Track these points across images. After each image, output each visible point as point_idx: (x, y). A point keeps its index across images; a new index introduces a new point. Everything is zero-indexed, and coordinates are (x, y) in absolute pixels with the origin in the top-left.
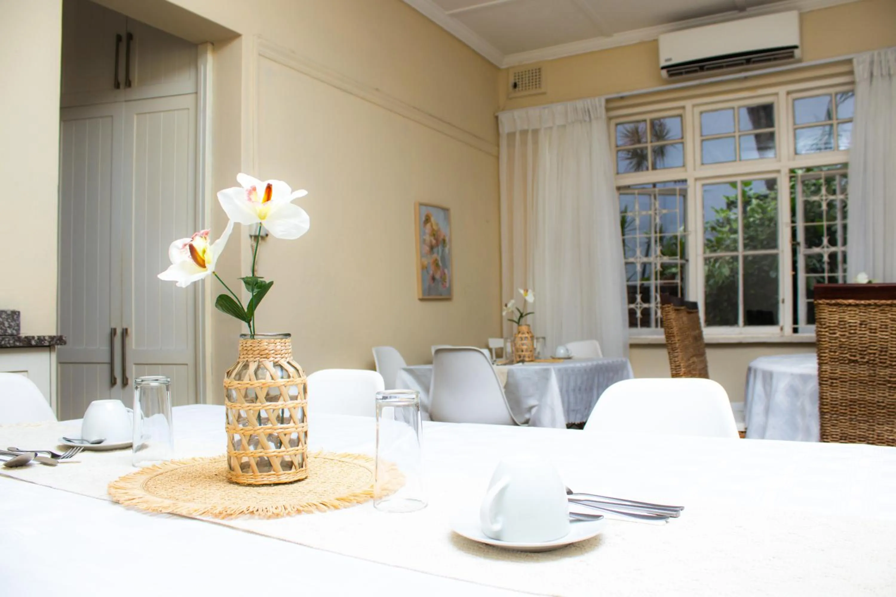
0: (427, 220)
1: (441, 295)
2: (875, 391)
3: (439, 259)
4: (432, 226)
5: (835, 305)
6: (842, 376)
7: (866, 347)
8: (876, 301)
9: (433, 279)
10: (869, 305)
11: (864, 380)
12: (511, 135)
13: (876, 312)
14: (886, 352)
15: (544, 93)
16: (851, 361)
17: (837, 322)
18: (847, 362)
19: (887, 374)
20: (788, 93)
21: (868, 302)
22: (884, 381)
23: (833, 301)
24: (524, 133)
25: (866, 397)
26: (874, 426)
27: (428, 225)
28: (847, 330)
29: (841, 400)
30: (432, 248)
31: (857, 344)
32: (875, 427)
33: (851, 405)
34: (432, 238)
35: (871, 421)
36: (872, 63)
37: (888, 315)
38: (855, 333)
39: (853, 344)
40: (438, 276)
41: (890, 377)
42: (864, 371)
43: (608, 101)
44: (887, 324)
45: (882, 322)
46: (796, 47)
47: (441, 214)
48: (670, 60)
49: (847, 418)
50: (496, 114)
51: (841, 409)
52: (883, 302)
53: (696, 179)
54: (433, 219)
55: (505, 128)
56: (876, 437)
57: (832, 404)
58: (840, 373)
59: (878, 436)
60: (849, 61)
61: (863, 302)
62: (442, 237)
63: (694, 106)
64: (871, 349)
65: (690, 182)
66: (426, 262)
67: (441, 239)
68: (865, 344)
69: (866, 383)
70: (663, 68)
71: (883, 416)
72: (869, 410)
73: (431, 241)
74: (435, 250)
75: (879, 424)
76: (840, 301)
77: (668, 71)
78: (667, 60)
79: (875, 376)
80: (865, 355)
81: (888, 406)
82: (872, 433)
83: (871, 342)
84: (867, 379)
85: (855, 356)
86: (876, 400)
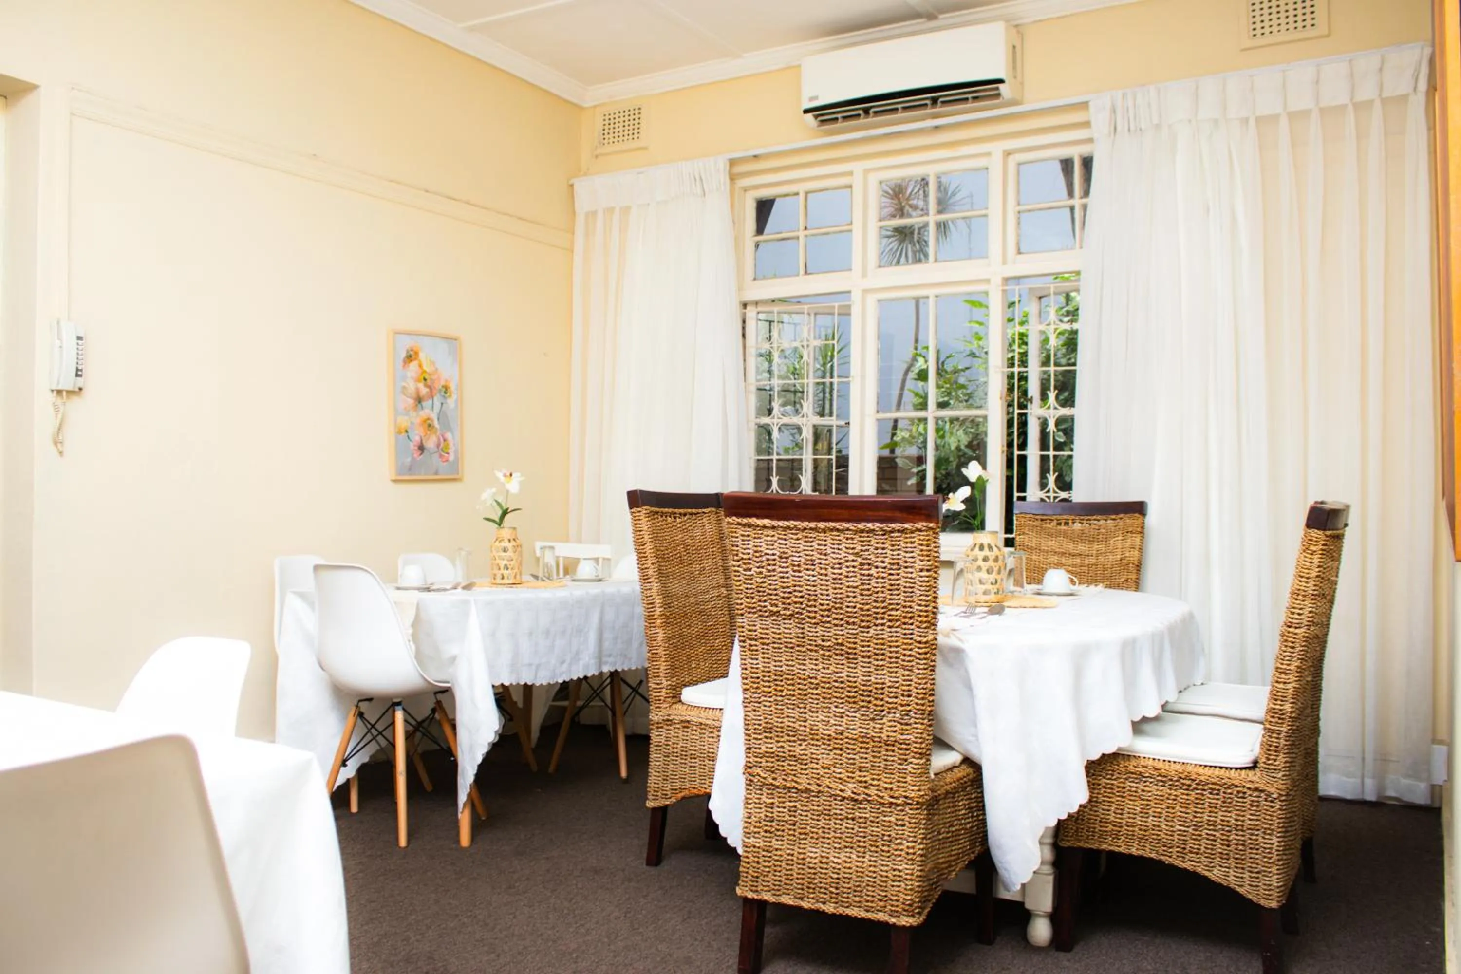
0: (411, 357)
1: (436, 473)
2: (804, 660)
3: (434, 416)
4: (420, 366)
5: (750, 526)
6: (764, 636)
7: (790, 593)
8: (796, 523)
9: (421, 448)
10: (789, 528)
11: (791, 643)
12: (592, 215)
13: (797, 539)
14: (815, 600)
15: (645, 148)
16: (774, 614)
17: (751, 551)
18: (766, 614)
19: (818, 634)
20: (1008, 154)
21: (787, 523)
22: (816, 646)
23: (745, 521)
24: (610, 211)
25: (794, 668)
26: (805, 713)
27: (413, 366)
28: (764, 564)
29: (763, 671)
30: (419, 400)
31: (777, 587)
32: (807, 716)
33: (776, 680)
34: (421, 385)
35: (802, 705)
36: (1114, 111)
37: (813, 544)
38: (774, 570)
39: (773, 587)
40: (430, 444)
41: (823, 641)
42: (790, 629)
43: (732, 162)
44: (814, 558)
45: (807, 555)
46: (1001, 81)
47: (443, 346)
48: (815, 98)
49: (772, 699)
50: (571, 182)
51: (764, 686)
52: (805, 524)
53: (866, 291)
54: (422, 356)
55: (583, 204)
56: (808, 730)
57: (752, 678)
58: (760, 630)
59: (811, 729)
60: (1084, 106)
61: (780, 523)
62: (443, 383)
63: (867, 171)
64: (796, 597)
65: (856, 297)
66: (404, 421)
67: (438, 386)
68: (788, 587)
69: (792, 648)
70: (806, 111)
71: (817, 699)
72: (799, 689)
73: (418, 391)
74: (427, 404)
75: (812, 712)
76: (754, 521)
77: (816, 117)
78: (812, 99)
79: (803, 638)
80: (789, 604)
81: (822, 685)
82: (803, 724)
83: (795, 586)
84: (793, 641)
85: (777, 606)
86: (807, 674)
